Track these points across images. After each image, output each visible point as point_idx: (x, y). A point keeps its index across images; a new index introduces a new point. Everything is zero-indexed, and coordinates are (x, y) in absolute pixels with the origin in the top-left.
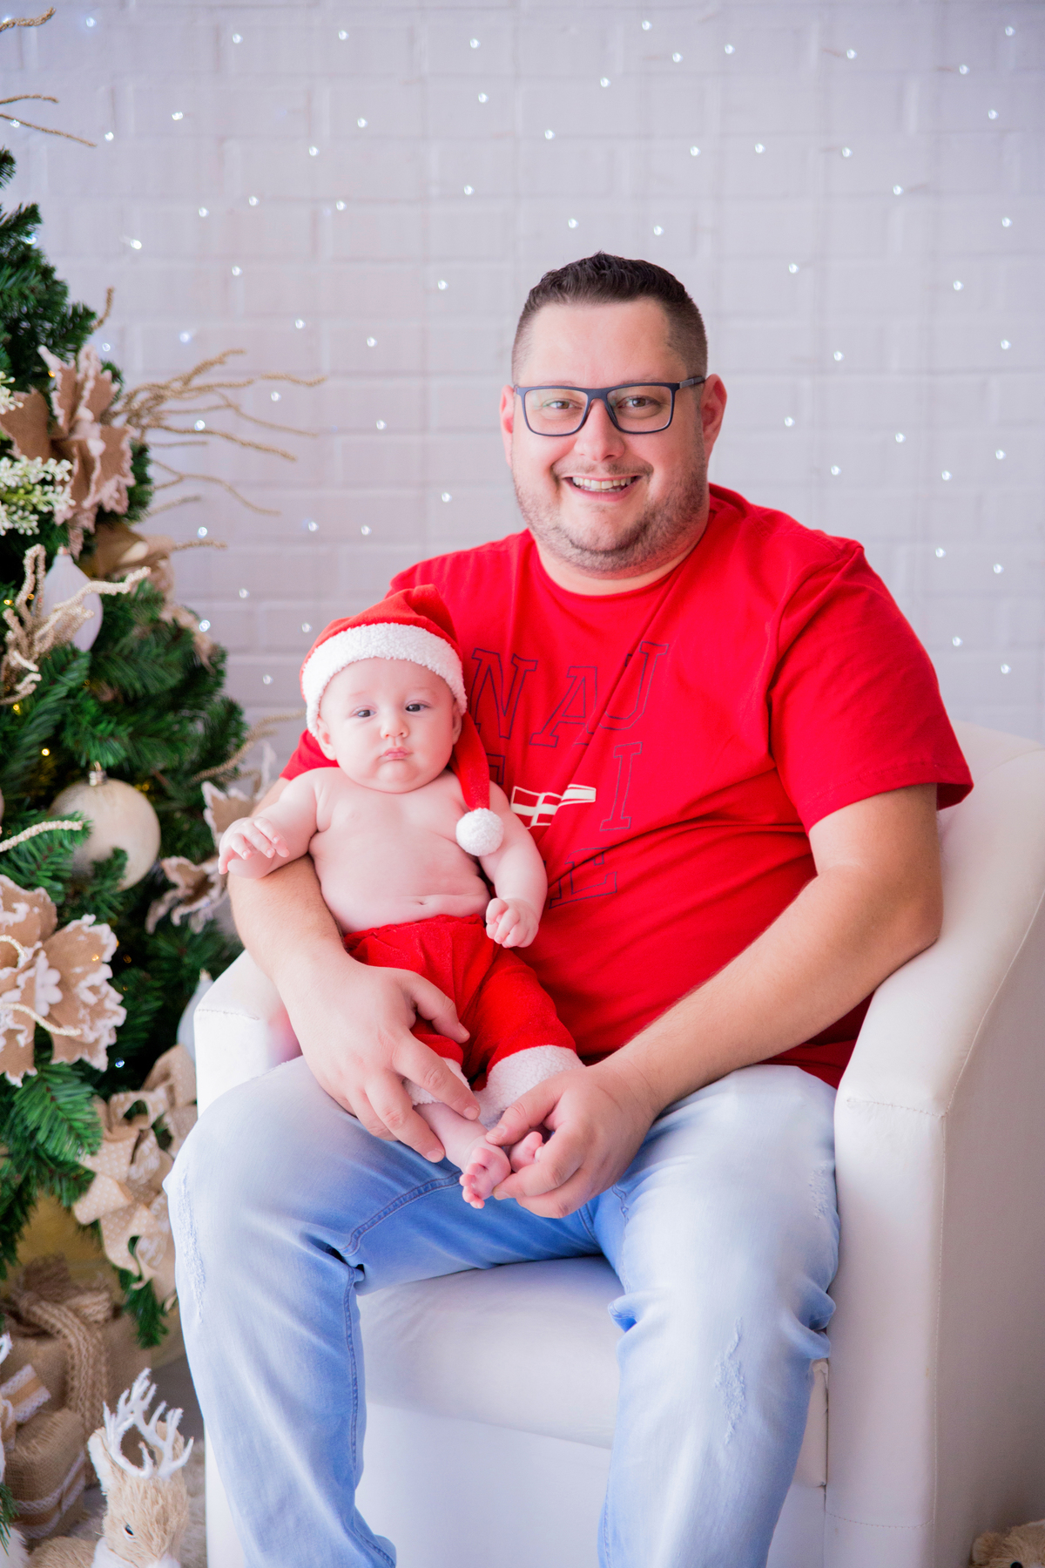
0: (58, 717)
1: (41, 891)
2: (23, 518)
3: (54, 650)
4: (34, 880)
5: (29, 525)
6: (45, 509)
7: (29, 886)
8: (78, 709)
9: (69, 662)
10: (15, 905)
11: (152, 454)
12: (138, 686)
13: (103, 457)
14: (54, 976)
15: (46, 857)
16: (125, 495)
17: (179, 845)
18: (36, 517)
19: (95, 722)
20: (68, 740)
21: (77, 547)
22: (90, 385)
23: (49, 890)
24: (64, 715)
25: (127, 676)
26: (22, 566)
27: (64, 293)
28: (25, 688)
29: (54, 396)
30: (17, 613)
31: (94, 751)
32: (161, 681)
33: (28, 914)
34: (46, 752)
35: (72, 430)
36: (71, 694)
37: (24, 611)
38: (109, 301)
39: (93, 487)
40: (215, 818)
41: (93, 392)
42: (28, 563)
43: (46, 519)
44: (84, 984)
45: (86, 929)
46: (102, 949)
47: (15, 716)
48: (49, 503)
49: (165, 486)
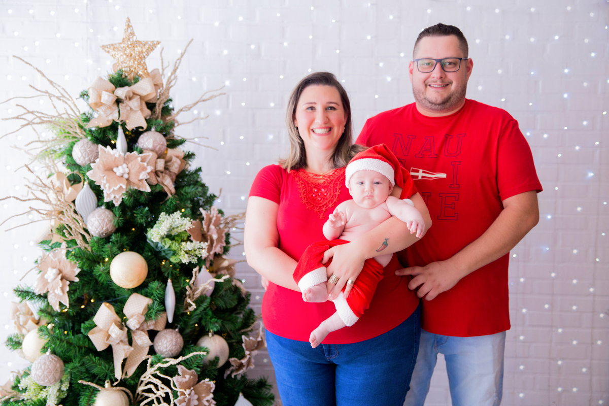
0: (200, 316)
1: (193, 370)
2: (193, 258)
3: (200, 297)
4: (191, 367)
5: (195, 261)
6: (199, 256)
7: (190, 369)
8: (206, 314)
9: (204, 300)
10: (186, 376)
11: (232, 235)
12: (224, 306)
13: (217, 239)
14: (196, 397)
15: (195, 360)
16: (223, 249)
17: (235, 354)
18: (196, 258)
19: (211, 319)
20: (203, 323)
21: (208, 265)
22: (214, 219)
23: (196, 371)
24: (202, 316)
25: (221, 303)
26: (192, 273)
27: (208, 190)
28: (191, 309)
29: (203, 222)
30: (190, 287)
31: (211, 326)
32: (231, 304)
33: (189, 378)
34: (196, 325)
35: (208, 231)
36: (205, 309)
37: (192, 286)
38: (221, 191)
39: (213, 248)
40: (245, 346)
41: (215, 221)
42: (194, 272)
43: (199, 259)
44: (205, 399)
45: (206, 383)
46: (211, 388)
47: (188, 316)
48: (200, 254)
49: (234, 245)
